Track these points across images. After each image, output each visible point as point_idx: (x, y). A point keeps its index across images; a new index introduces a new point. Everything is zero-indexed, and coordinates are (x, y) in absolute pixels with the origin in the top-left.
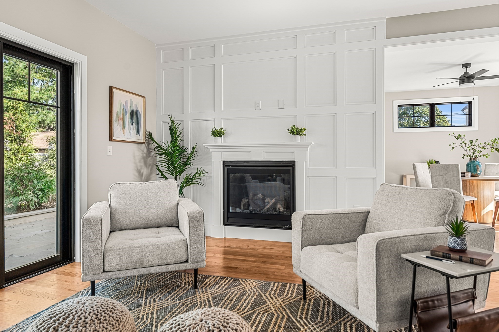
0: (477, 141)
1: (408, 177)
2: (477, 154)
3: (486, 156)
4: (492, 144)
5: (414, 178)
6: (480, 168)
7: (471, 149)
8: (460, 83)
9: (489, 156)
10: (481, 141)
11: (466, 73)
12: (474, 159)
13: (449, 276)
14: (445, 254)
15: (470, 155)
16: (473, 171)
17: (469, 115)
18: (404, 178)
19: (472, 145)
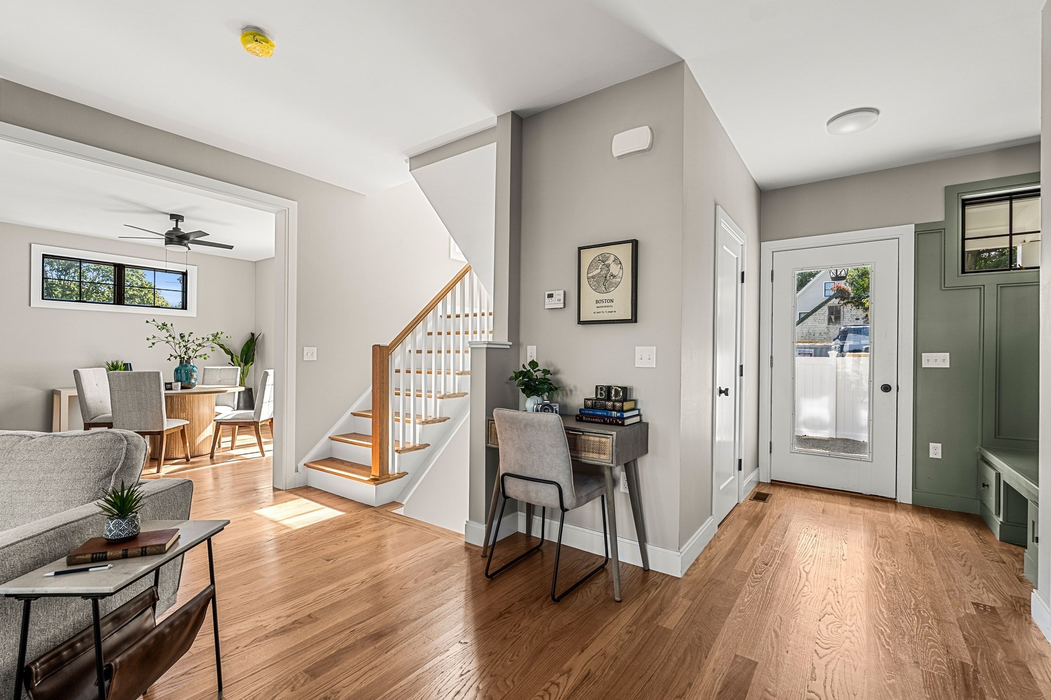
0: (192, 335)
1: (65, 395)
2: (192, 354)
3: (205, 357)
4: (213, 340)
5: (77, 395)
6: (195, 375)
7: (182, 347)
8: (166, 241)
9: (209, 357)
10: (198, 335)
11: (176, 229)
12: (186, 361)
13: (98, 596)
14: (96, 555)
15: (180, 356)
16: (184, 379)
17: (183, 292)
18: (55, 395)
19: (183, 341)
